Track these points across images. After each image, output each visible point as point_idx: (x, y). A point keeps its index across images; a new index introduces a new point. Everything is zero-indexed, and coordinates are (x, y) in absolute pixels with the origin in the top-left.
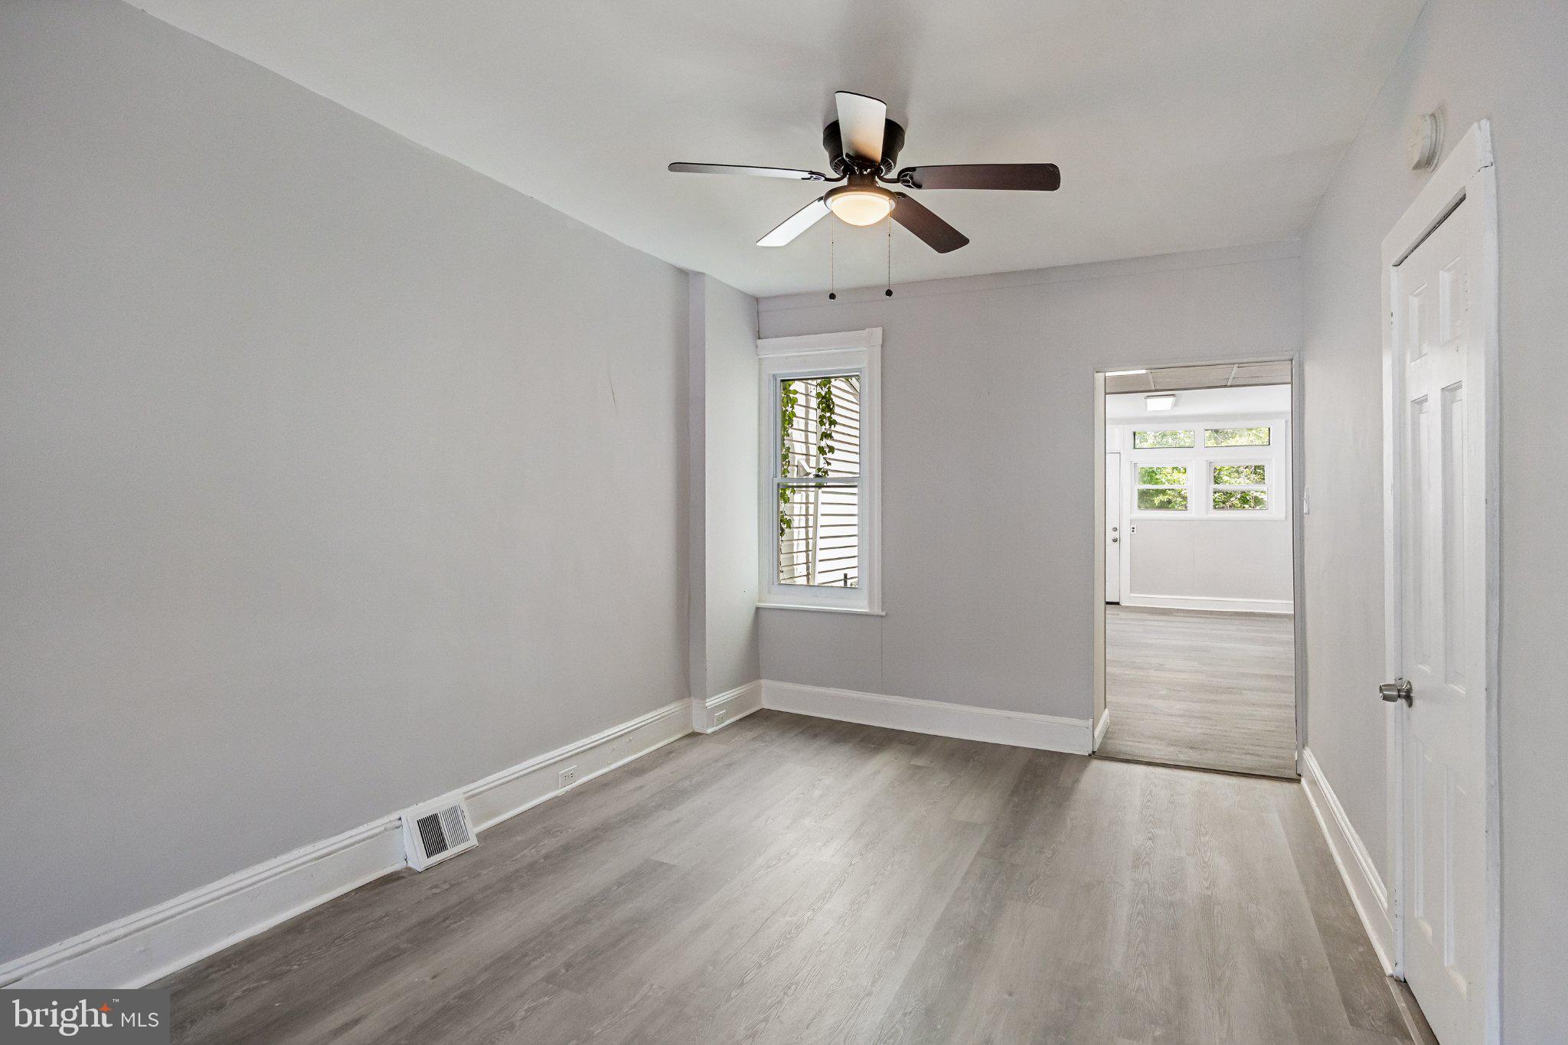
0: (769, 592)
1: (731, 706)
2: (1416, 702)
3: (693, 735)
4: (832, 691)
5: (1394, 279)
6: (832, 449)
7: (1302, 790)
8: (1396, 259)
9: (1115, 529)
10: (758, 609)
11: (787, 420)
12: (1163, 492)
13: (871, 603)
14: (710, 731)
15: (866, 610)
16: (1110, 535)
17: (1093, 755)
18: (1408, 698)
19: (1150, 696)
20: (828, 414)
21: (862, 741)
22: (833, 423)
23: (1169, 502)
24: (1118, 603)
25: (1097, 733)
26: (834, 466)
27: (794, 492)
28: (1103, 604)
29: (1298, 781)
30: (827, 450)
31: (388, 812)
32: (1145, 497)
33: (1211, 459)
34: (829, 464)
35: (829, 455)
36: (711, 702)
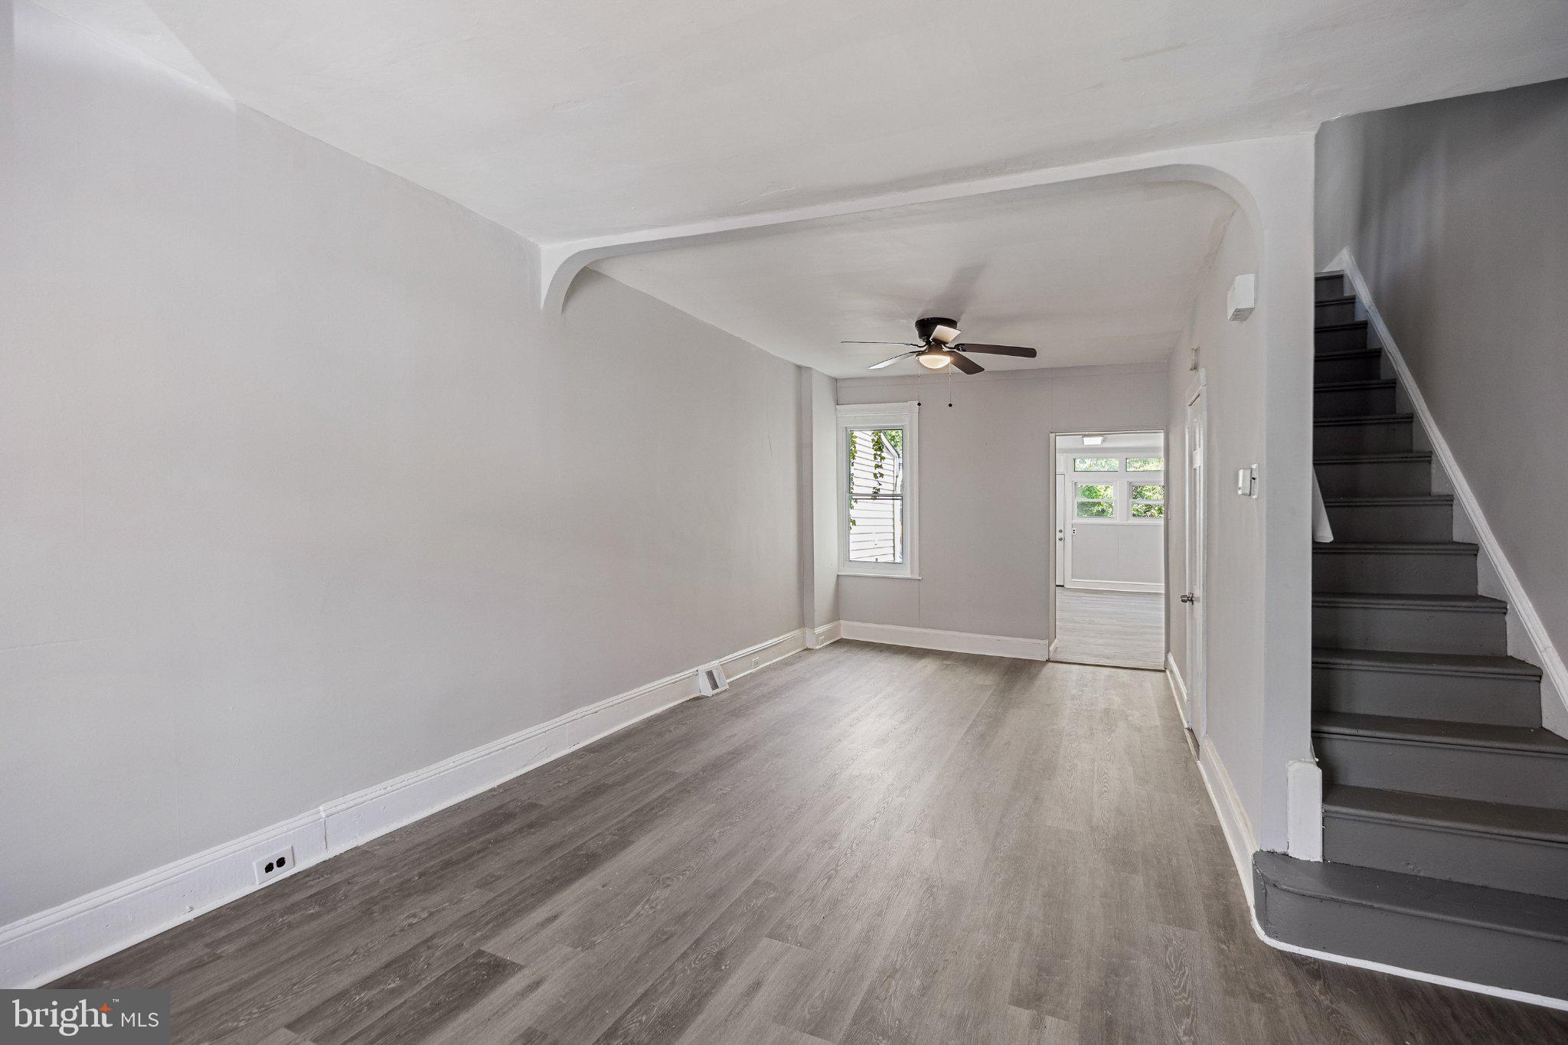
0: (844, 566)
1: (829, 634)
2: (1195, 603)
3: (807, 649)
4: (887, 627)
5: (1189, 410)
6: (882, 475)
7: (1167, 676)
8: (1189, 403)
9: (1061, 531)
10: (838, 576)
11: (851, 455)
12: (1099, 504)
13: (912, 572)
14: (818, 647)
15: (909, 576)
16: (1059, 535)
17: (1048, 661)
18: (1192, 601)
19: (1084, 636)
20: (879, 453)
21: (910, 654)
22: (883, 458)
23: (1103, 511)
24: (1063, 586)
25: (1050, 649)
26: (884, 486)
27: (856, 502)
28: (1054, 586)
29: (1164, 671)
30: (878, 475)
31: (692, 667)
32: (1083, 506)
33: (1131, 480)
34: (880, 485)
35: (880, 479)
36: (818, 630)
